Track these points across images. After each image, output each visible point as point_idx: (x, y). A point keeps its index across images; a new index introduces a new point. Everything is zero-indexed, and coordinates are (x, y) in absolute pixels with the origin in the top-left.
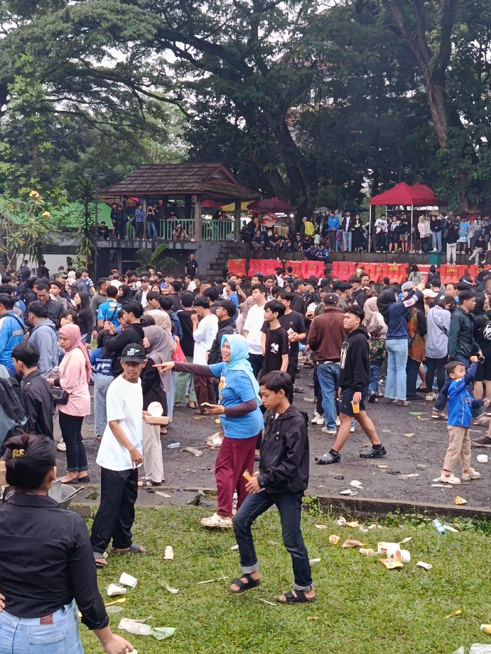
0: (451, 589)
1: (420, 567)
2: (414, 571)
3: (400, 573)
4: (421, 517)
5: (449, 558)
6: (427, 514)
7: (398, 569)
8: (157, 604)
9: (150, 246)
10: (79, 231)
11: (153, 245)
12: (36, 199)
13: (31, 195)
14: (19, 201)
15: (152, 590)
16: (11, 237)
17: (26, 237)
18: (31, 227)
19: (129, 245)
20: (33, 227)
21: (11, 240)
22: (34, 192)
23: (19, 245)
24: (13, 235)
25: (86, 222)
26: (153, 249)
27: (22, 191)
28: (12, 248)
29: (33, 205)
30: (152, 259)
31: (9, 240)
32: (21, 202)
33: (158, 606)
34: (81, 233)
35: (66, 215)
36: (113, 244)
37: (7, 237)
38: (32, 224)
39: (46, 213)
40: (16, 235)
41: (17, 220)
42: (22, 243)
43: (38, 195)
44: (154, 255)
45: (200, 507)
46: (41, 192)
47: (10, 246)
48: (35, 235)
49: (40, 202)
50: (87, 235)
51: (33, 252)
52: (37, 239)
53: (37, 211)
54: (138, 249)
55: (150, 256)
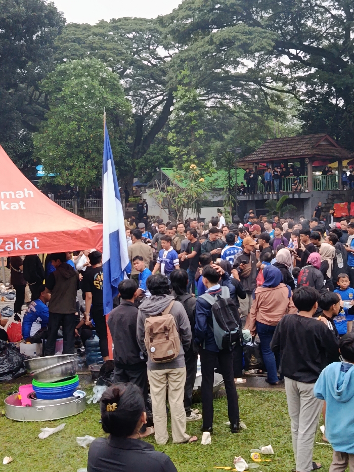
9: (275, 197)
10: (225, 190)
11: (278, 197)
12: (195, 170)
13: (191, 167)
14: (183, 172)
16: (179, 197)
17: (188, 197)
18: (191, 190)
19: (260, 198)
20: (193, 189)
21: (179, 200)
22: (193, 165)
23: (184, 203)
24: (180, 196)
25: (230, 184)
26: (278, 200)
27: (185, 165)
28: (179, 205)
29: (192, 174)
30: (277, 207)
31: (177, 199)
32: (184, 173)
34: (226, 191)
35: (215, 180)
36: (249, 198)
37: (176, 198)
38: (192, 188)
39: (202, 179)
40: (182, 196)
41: (182, 185)
42: (186, 201)
43: (196, 167)
44: (279, 204)
46: (198, 165)
47: (178, 203)
48: (195, 195)
49: (197, 172)
50: (230, 193)
51: (194, 206)
52: (196, 198)
53: (195, 179)
54: (266, 200)
55: (275, 205)
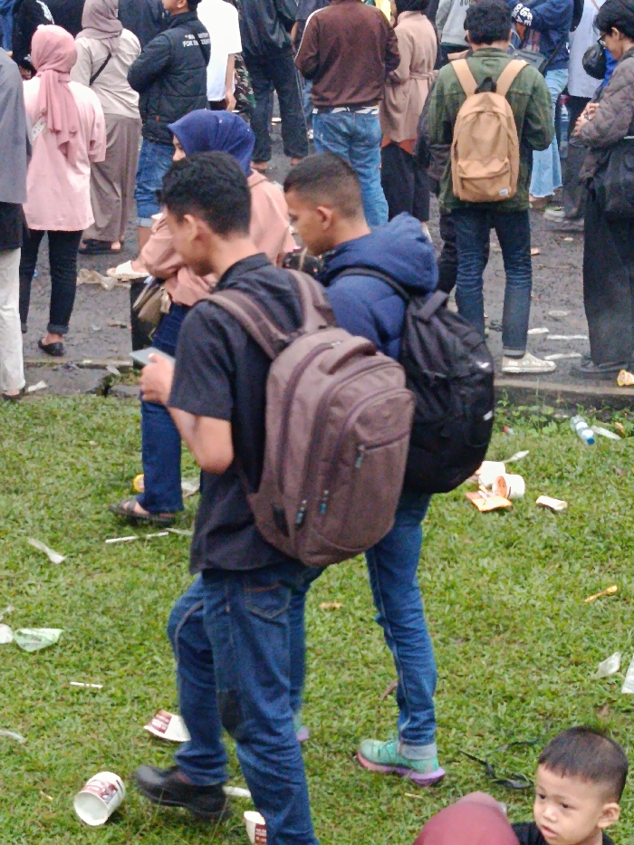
0: (602, 546)
1: (544, 507)
2: (530, 514)
3: (503, 519)
4: (549, 411)
5: (599, 490)
6: (562, 406)
7: (500, 510)
8: (25, 584)
15: (15, 558)
33: (28, 589)
45: (111, 400)
